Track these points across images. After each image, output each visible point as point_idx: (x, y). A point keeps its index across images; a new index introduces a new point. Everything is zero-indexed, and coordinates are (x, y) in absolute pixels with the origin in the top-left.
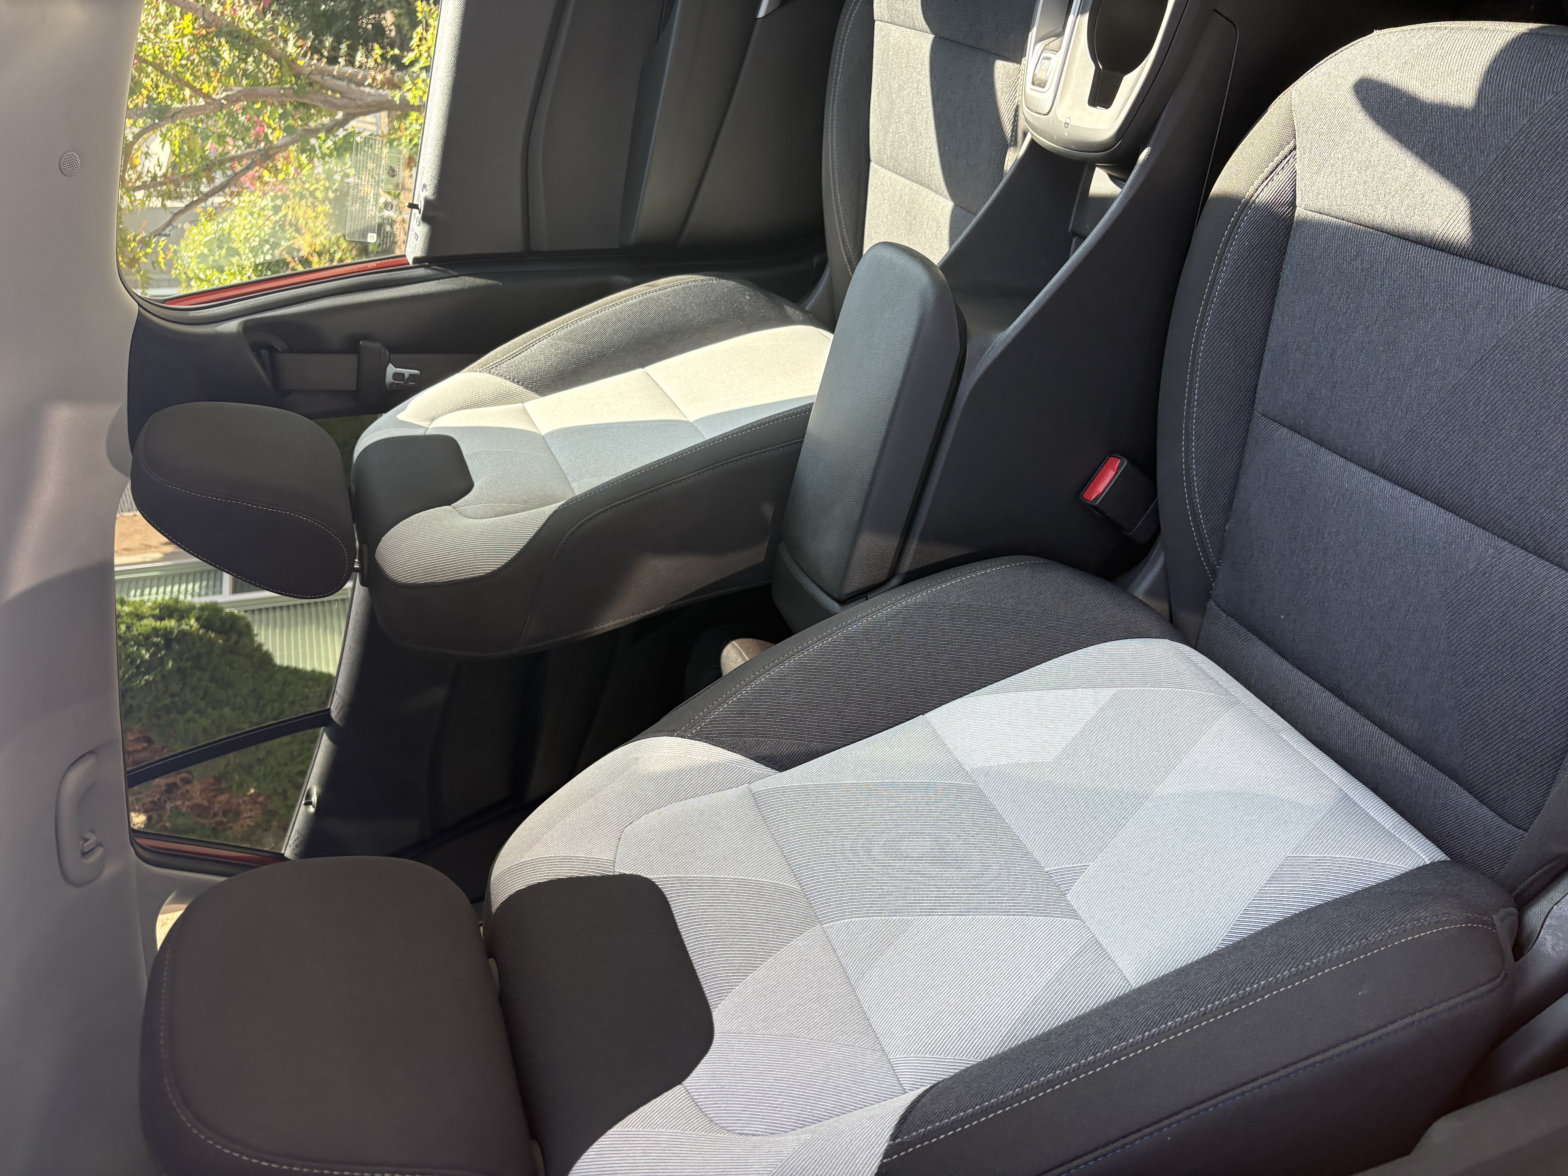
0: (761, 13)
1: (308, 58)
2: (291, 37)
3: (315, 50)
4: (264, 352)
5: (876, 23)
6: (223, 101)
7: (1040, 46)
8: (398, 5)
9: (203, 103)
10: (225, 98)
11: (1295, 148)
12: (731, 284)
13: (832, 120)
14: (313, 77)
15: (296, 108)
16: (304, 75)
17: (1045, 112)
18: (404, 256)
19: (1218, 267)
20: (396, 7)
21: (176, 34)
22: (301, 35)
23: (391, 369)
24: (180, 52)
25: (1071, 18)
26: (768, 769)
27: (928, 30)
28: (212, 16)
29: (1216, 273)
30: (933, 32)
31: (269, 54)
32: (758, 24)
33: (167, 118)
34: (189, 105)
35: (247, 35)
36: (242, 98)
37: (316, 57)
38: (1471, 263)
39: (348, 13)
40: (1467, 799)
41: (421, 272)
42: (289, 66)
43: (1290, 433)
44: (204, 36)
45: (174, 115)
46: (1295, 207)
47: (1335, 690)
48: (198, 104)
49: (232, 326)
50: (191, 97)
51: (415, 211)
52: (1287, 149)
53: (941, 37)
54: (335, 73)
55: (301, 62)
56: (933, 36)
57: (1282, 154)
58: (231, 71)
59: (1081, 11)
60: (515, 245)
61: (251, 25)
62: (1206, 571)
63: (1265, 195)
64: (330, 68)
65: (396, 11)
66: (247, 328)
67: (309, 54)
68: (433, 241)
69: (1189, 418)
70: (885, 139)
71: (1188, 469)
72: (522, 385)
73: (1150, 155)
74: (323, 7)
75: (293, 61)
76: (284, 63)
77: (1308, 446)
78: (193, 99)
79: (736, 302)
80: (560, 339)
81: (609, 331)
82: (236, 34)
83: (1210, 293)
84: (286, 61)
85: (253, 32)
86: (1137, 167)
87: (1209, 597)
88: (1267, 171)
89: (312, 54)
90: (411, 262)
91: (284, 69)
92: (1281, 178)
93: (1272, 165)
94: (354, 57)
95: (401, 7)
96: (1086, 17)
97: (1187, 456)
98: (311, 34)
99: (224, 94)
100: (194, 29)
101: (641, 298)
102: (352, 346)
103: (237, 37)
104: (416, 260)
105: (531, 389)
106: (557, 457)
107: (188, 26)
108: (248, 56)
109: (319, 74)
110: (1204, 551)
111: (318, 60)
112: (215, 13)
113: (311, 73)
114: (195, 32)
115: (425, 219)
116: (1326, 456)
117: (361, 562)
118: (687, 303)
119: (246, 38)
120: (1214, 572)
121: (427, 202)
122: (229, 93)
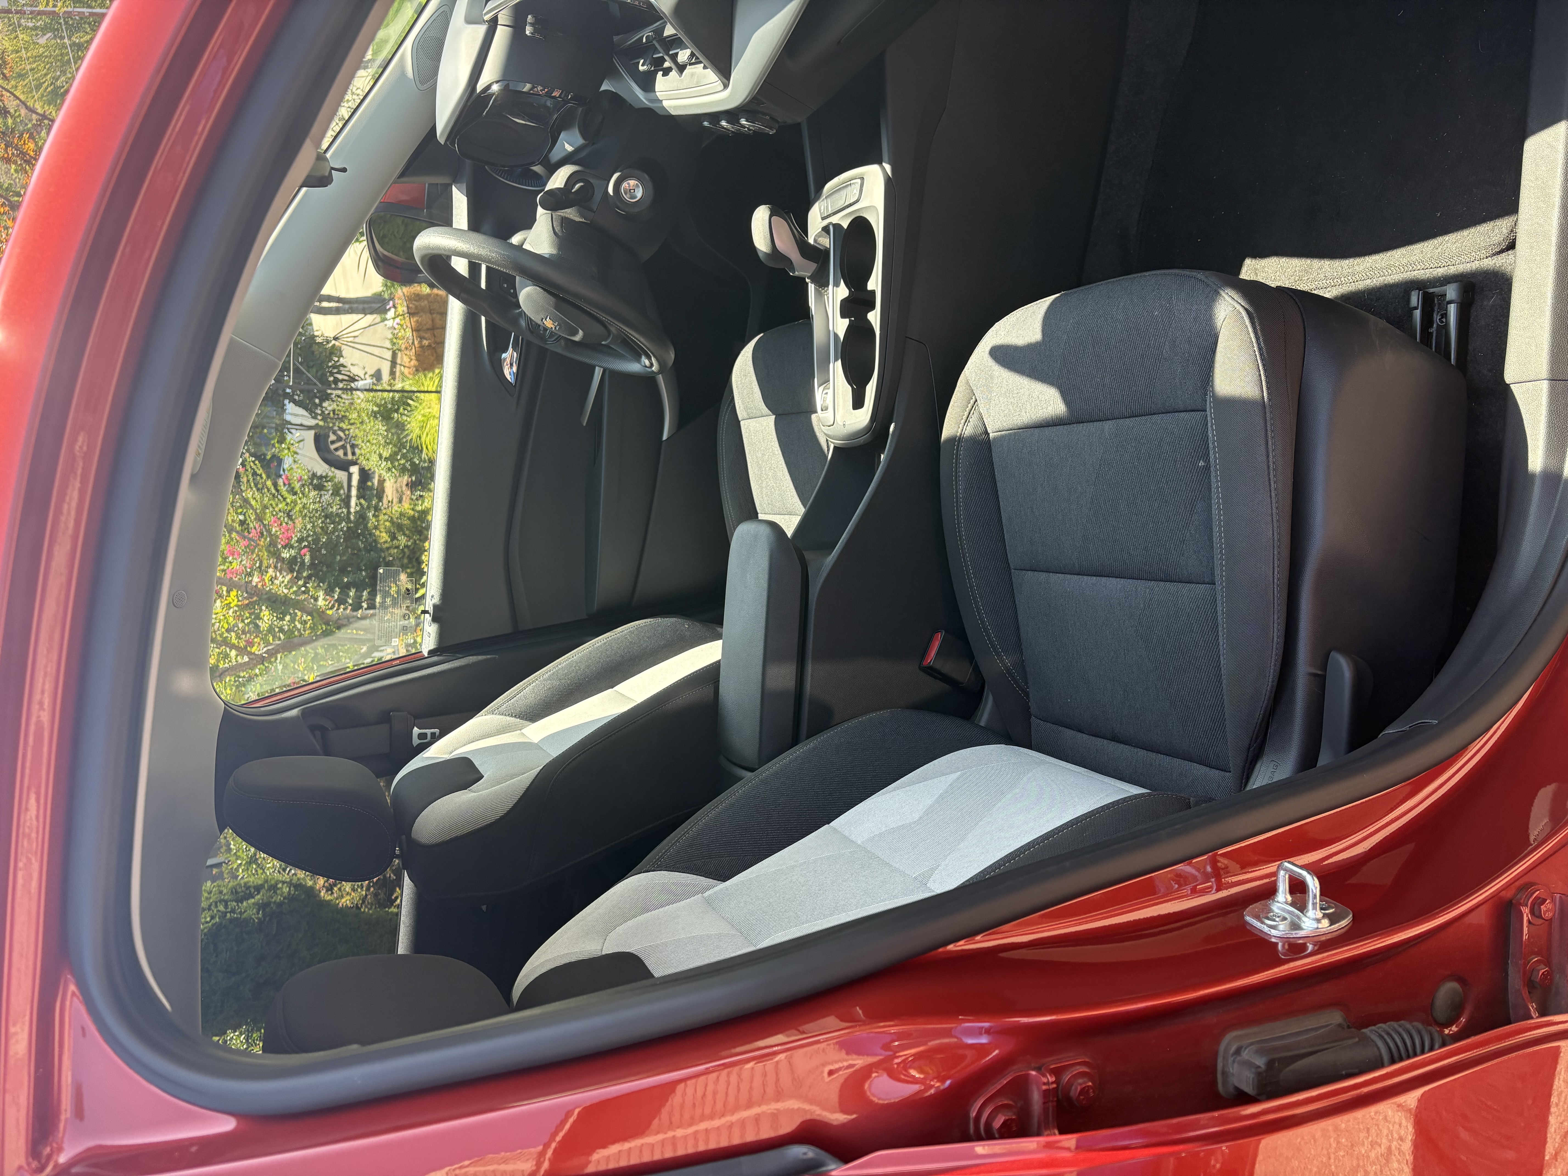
0: (665, 437)
1: (335, 609)
2: (321, 594)
3: (341, 601)
4: (318, 733)
5: (742, 423)
6: (264, 655)
7: (821, 388)
8: (410, 566)
9: (247, 660)
10: (267, 652)
11: (976, 401)
12: (673, 620)
13: (726, 493)
14: (340, 622)
15: (326, 650)
16: (332, 622)
17: (832, 423)
18: (421, 652)
19: (956, 483)
20: (408, 568)
21: (223, 608)
22: (329, 592)
23: (416, 730)
24: (227, 623)
25: (831, 365)
26: (716, 881)
27: (771, 413)
28: (254, 589)
29: (956, 487)
30: (774, 414)
31: (302, 610)
32: (664, 444)
33: (216, 677)
34: (234, 663)
35: (284, 599)
36: (281, 650)
37: (342, 606)
38: (1075, 425)
39: (367, 580)
40: (1203, 769)
41: (435, 659)
42: (320, 616)
43: (1032, 572)
44: (247, 605)
45: (221, 674)
46: (989, 434)
47: (1115, 739)
48: (243, 661)
49: (294, 712)
50: (237, 656)
51: (427, 616)
52: (972, 402)
53: (779, 415)
54: (359, 616)
55: (330, 612)
56: (774, 416)
57: (970, 406)
58: (271, 630)
59: (836, 360)
60: (504, 627)
61: (286, 591)
62: (1023, 697)
63: (969, 431)
64: (355, 613)
65: (409, 571)
66: (304, 713)
67: (336, 605)
68: (442, 635)
69: (972, 587)
70: (762, 493)
71: (983, 622)
72: (519, 717)
73: (895, 427)
74: (346, 580)
75: (323, 612)
76: (315, 614)
77: (1044, 575)
78: (239, 657)
79: (677, 630)
80: (544, 680)
81: (582, 667)
82: (274, 599)
83: (957, 501)
84: (317, 613)
85: (289, 595)
86: (890, 436)
87: (1030, 715)
88: (964, 417)
89: (339, 605)
90: (426, 655)
91: (315, 620)
92: (974, 419)
93: (966, 414)
94: (374, 600)
95: (413, 567)
96: (840, 361)
97: (979, 614)
98: (337, 589)
99: (265, 649)
100: (239, 601)
101: (605, 641)
102: (385, 718)
103: (274, 602)
104: (432, 653)
105: (526, 719)
106: (548, 751)
107: (233, 601)
108: (285, 616)
109: (345, 618)
110: (1014, 679)
111: (344, 609)
112: (256, 586)
113: (339, 619)
114: (240, 603)
115: (435, 619)
116: (1054, 577)
117: (401, 850)
118: (640, 637)
119: (283, 600)
120: (1027, 695)
121: (435, 607)
122: (270, 648)
